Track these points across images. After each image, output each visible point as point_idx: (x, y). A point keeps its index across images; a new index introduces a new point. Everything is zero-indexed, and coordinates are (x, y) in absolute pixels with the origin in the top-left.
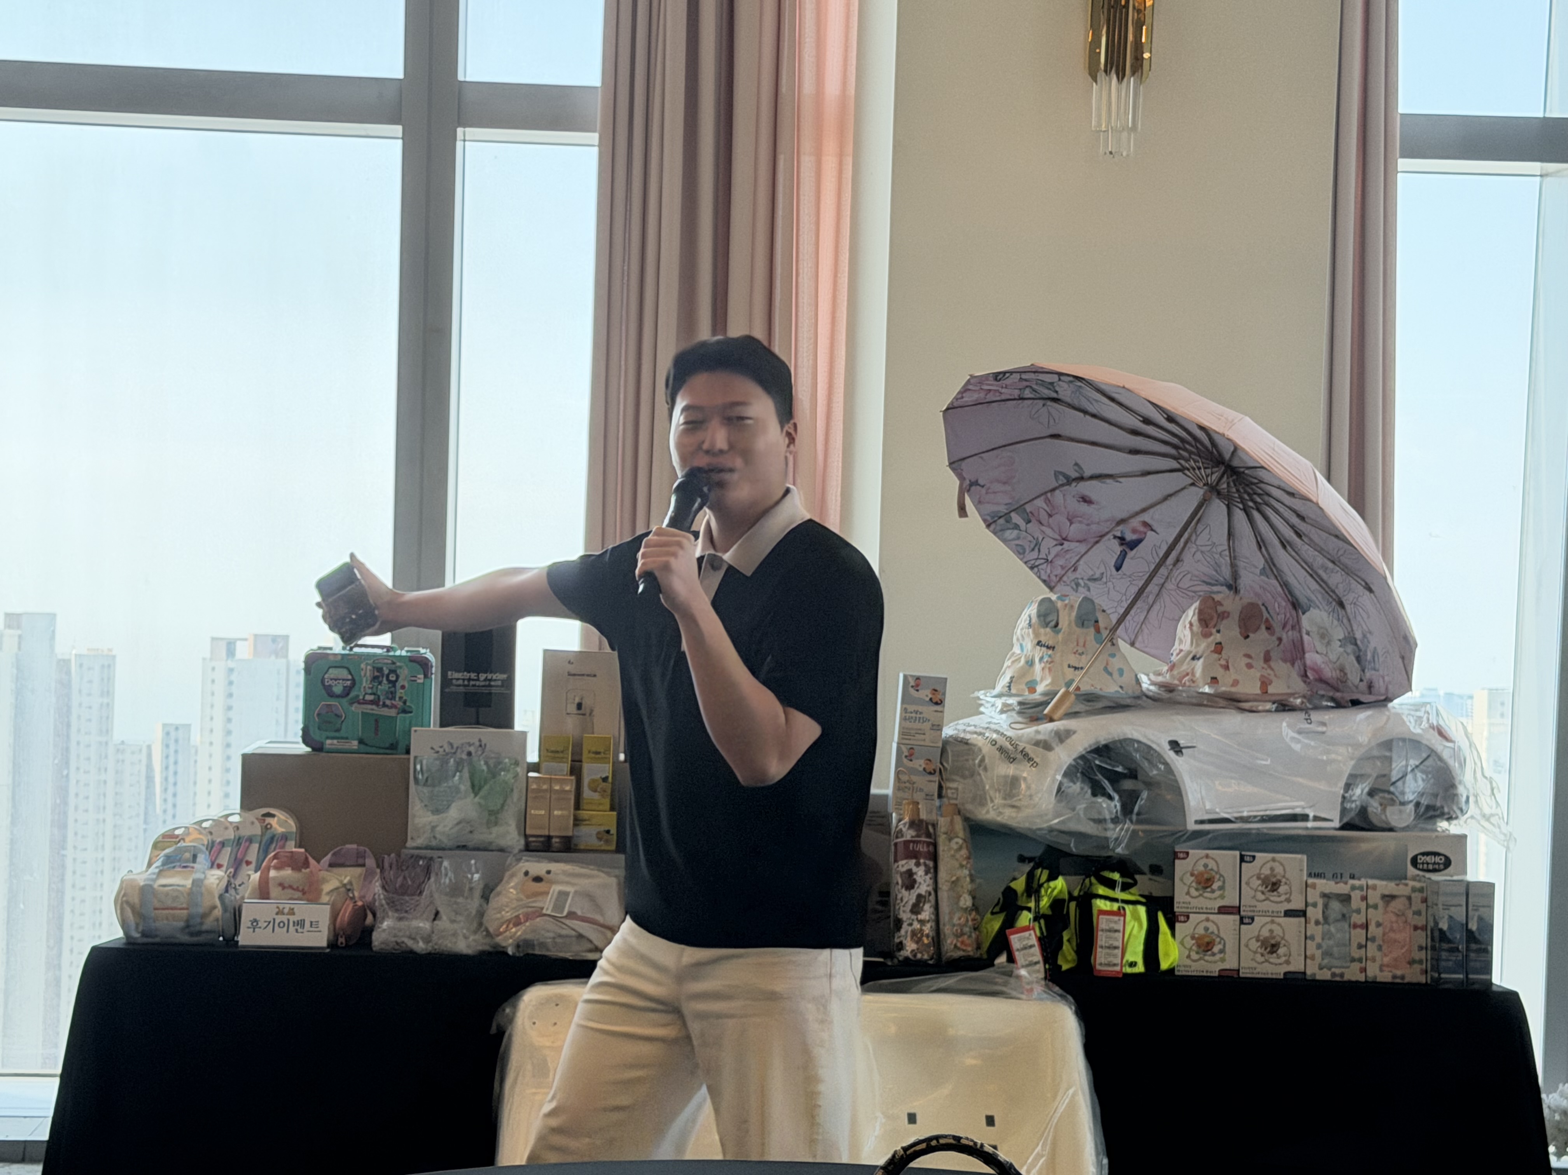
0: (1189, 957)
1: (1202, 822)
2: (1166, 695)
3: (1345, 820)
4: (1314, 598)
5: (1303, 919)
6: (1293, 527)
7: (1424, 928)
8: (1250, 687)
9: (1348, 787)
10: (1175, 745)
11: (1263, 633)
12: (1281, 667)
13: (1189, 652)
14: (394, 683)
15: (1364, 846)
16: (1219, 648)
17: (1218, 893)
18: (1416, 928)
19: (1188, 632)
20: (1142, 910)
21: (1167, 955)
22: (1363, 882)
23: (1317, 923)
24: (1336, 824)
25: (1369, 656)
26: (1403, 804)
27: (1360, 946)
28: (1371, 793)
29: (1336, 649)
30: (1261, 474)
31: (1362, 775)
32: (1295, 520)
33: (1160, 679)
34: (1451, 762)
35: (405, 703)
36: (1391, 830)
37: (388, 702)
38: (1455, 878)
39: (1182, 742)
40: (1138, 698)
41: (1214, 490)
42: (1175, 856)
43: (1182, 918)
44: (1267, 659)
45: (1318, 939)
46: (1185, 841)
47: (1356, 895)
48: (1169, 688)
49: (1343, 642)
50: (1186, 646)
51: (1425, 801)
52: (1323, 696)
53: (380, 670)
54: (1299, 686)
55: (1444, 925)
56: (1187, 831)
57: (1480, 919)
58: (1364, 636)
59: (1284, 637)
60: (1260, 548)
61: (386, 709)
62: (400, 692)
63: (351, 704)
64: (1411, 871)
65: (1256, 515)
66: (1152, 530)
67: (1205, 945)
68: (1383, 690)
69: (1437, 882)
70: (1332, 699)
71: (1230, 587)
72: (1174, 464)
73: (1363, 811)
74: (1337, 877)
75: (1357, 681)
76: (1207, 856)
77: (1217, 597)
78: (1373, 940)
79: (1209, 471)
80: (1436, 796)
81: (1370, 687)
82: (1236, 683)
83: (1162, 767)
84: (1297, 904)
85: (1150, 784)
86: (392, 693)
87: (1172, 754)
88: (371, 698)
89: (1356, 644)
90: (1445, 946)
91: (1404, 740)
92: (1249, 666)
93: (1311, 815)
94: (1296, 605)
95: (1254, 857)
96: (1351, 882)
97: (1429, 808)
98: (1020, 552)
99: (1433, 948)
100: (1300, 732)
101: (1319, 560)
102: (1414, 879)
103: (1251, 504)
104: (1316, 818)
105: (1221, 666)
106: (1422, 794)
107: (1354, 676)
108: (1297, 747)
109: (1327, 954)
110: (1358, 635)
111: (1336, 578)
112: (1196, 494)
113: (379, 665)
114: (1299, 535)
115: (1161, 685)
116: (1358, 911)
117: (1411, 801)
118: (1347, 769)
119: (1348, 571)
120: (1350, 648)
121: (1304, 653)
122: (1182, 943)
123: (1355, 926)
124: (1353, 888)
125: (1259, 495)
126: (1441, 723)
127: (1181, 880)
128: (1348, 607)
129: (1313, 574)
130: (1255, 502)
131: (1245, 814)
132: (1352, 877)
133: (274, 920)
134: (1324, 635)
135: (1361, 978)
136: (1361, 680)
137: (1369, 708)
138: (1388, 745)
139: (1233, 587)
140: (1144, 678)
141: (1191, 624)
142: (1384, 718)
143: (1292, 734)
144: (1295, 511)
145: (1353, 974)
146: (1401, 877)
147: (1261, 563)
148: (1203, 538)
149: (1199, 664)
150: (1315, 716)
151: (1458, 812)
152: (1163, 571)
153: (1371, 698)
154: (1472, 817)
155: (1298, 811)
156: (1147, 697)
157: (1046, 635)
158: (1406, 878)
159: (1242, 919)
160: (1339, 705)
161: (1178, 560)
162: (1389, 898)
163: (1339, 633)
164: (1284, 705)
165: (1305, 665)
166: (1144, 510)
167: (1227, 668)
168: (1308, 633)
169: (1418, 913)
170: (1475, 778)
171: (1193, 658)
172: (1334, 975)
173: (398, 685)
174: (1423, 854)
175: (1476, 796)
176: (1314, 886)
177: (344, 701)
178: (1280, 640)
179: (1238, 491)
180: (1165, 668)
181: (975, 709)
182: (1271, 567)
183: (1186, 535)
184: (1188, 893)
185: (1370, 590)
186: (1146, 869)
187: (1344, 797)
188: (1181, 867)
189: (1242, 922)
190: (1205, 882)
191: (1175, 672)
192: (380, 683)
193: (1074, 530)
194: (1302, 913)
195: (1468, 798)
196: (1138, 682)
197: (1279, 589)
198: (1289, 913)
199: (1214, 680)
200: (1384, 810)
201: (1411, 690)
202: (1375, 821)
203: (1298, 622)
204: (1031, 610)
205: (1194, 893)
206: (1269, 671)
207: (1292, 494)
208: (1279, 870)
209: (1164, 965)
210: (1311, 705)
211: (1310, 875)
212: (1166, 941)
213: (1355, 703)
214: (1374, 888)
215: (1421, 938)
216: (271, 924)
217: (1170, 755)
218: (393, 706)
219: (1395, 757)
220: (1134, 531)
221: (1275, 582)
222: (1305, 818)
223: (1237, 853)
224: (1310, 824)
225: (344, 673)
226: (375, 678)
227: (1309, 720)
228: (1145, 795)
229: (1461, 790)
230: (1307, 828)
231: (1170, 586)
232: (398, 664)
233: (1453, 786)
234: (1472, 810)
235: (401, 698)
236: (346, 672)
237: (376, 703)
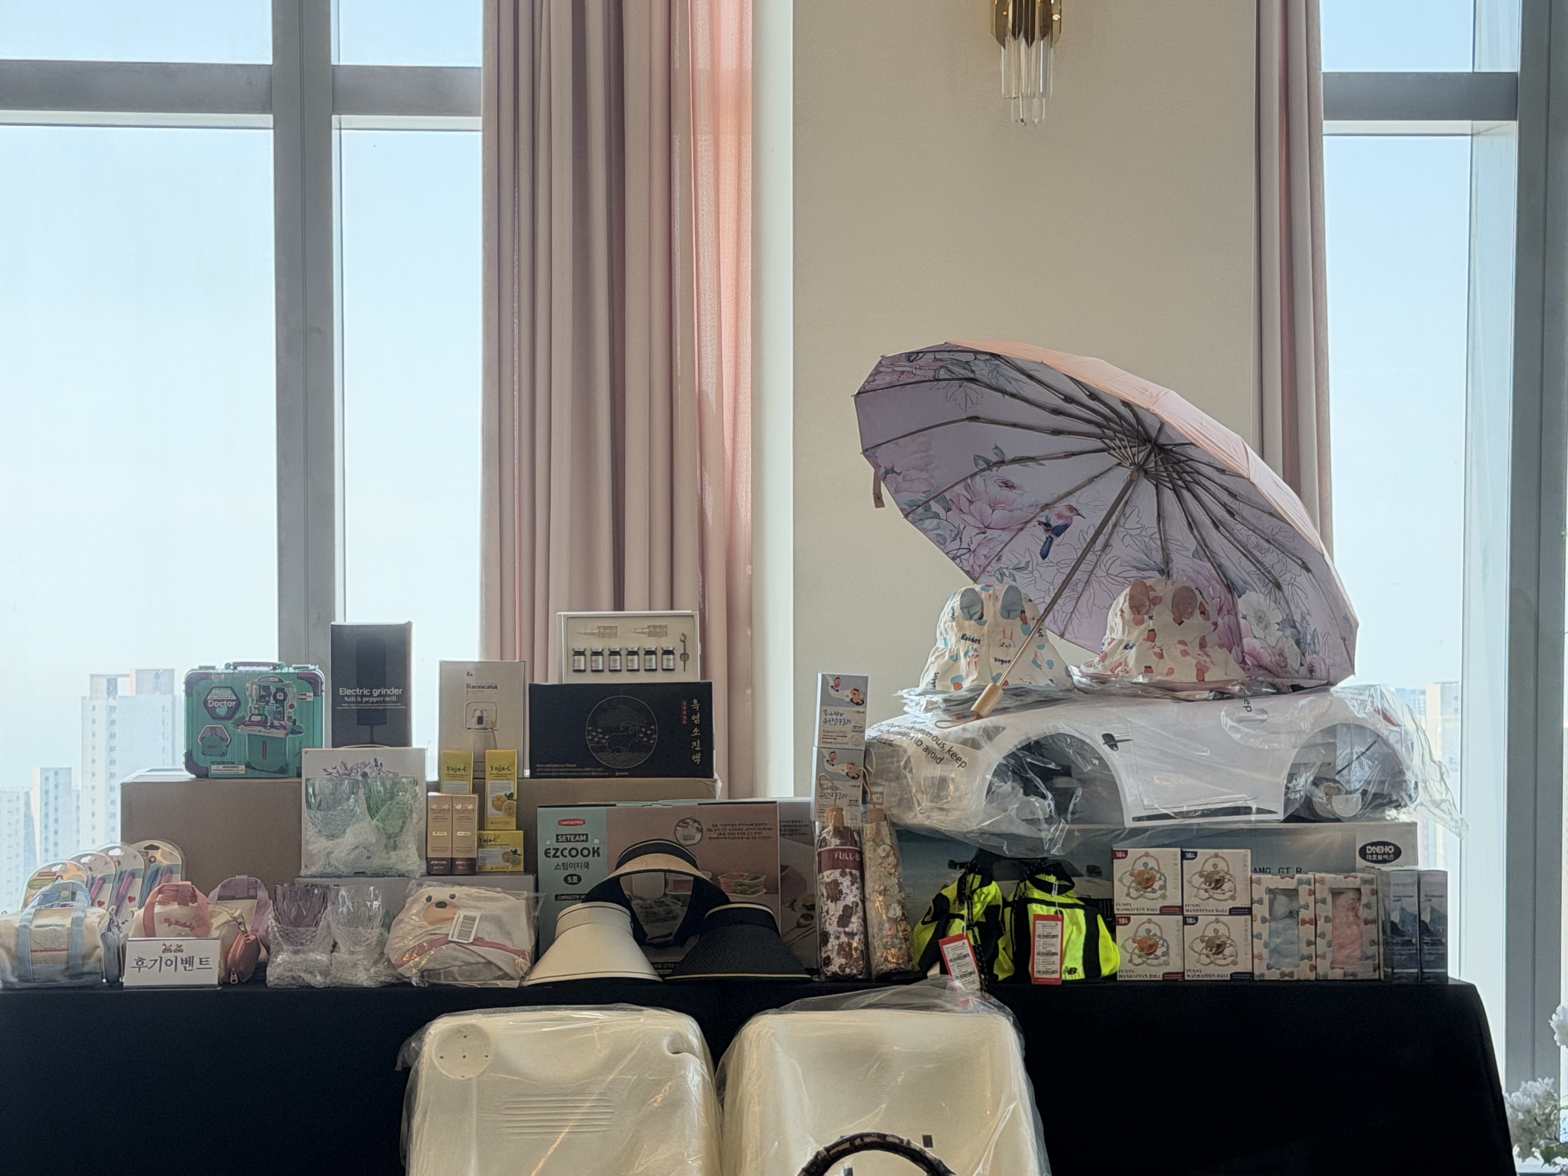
0: (1130, 961)
1: (1140, 819)
2: (1098, 687)
3: (1290, 812)
4: (1248, 579)
5: (1249, 917)
6: (1224, 505)
7: (1374, 922)
8: (1185, 675)
9: (1291, 777)
10: (1110, 740)
11: (1197, 618)
12: (1219, 654)
13: (1121, 641)
14: (281, 703)
15: (1311, 839)
16: (1152, 635)
17: (1159, 893)
18: (1367, 922)
19: (1119, 620)
20: (1080, 914)
21: (1108, 960)
22: (1310, 875)
23: (1264, 920)
24: (1281, 816)
25: (1309, 637)
26: (1348, 793)
27: (1309, 943)
28: (1316, 783)
29: (1275, 634)
30: (1191, 452)
31: (1305, 764)
32: (1226, 498)
33: (1091, 670)
34: (1397, 747)
35: (294, 722)
36: (1338, 820)
37: (276, 723)
38: (1405, 868)
39: (1117, 736)
40: (1069, 690)
41: (1141, 469)
42: (1114, 855)
43: (1123, 921)
44: (1203, 645)
45: (1265, 937)
46: (1125, 839)
47: (1303, 890)
48: (1102, 680)
49: (1282, 625)
50: (1118, 635)
51: (1372, 790)
52: (1262, 682)
53: (266, 689)
54: (1238, 673)
55: (1396, 917)
56: (1125, 829)
57: (1433, 910)
58: (1303, 618)
59: (1220, 621)
60: (1191, 529)
61: (274, 730)
62: (288, 711)
63: (237, 726)
64: (1360, 862)
65: (1186, 494)
66: (1079, 514)
67: (1148, 948)
68: (1325, 674)
69: (1387, 874)
70: (1273, 686)
71: (1161, 572)
72: (1099, 444)
73: (1308, 802)
74: (1283, 872)
75: (1296, 666)
76: (1147, 855)
77: (1149, 582)
78: (1323, 936)
79: (1135, 450)
80: (1382, 783)
81: (1311, 671)
82: (1171, 672)
83: (1096, 762)
84: (1242, 902)
85: (1084, 782)
86: (279, 713)
87: (1106, 748)
88: (259, 718)
89: (1295, 627)
90: (1399, 939)
91: (1348, 726)
92: (1185, 653)
93: (1254, 807)
94: (1230, 587)
95: (1195, 854)
96: (1298, 876)
97: (1376, 796)
98: (940, 542)
99: (1386, 943)
100: (1240, 721)
101: (1253, 540)
102: (1363, 870)
103: (1180, 483)
104: (1260, 811)
105: (1155, 653)
106: (1368, 783)
107: (1294, 662)
108: (1237, 736)
109: (1274, 951)
110: (1298, 618)
111: (1271, 558)
112: (1123, 474)
113: (266, 684)
114: (1231, 514)
115: (1093, 677)
116: (1306, 907)
117: (1358, 790)
118: (1291, 757)
119: (1282, 549)
120: (1289, 631)
121: (1241, 639)
122: (1123, 947)
123: (1304, 922)
124: (1300, 882)
125: (1187, 473)
126: (1386, 706)
127: (1121, 880)
128: (1285, 587)
129: (1247, 554)
130: (1184, 481)
131: (1185, 809)
132: (1299, 871)
133: (161, 958)
134: (1260, 618)
135: (1312, 976)
136: (1302, 665)
137: (1310, 693)
138: (1331, 731)
139: (1165, 572)
140: (1074, 671)
141: (1122, 611)
142: (1328, 703)
143: (1231, 723)
144: (1226, 489)
145: (1303, 972)
146: (1349, 870)
147: (1192, 545)
148: (1131, 522)
149: (1132, 653)
150: (1255, 703)
151: (1407, 799)
152: (1090, 557)
153: (1313, 683)
154: (1422, 804)
155: (1240, 804)
156: (1079, 689)
157: (971, 627)
158: (1354, 870)
159: (1185, 918)
160: (1279, 692)
161: (1106, 545)
162: (1336, 893)
163: (1276, 616)
164: (1223, 693)
165: (1243, 652)
166: (1070, 494)
167: (1161, 656)
168: (1244, 618)
169: (1368, 906)
170: (1423, 763)
171: (1126, 648)
172: (1283, 974)
173: (287, 704)
174: (1372, 844)
175: (1425, 782)
176: (1259, 882)
177: (229, 723)
178: (1215, 624)
179: (1166, 469)
180: (1097, 659)
181: (898, 709)
182: (1204, 549)
183: (1114, 518)
184: (1128, 895)
185: (1308, 570)
186: (1083, 871)
187: (1287, 788)
188: (1120, 867)
189: (1185, 923)
190: (1145, 882)
191: (1107, 663)
192: (268, 702)
193: (997, 517)
194: (1248, 911)
195: (1416, 783)
196: (1069, 675)
197: (1214, 572)
198: (1234, 911)
199: (1148, 669)
200: (1329, 800)
201: (1354, 674)
202: (1319, 810)
203: (1235, 605)
204: (955, 602)
205: (1133, 893)
206: (1205, 657)
207: (1222, 471)
208: (1222, 866)
209: (1106, 971)
210: (1250, 692)
211: (1255, 871)
212: (1107, 947)
213: (1296, 688)
214: (1322, 881)
215: (1373, 932)
216: (158, 962)
217: (1105, 750)
218: (282, 727)
219: (1339, 743)
220: (1060, 516)
221: (1209, 565)
222: (1247, 810)
223: (1178, 850)
224: (1253, 817)
225: (228, 694)
226: (261, 698)
227: (1248, 708)
228: (1079, 792)
229: (1409, 776)
230: (1250, 822)
231: (1099, 572)
232: (286, 682)
233: (1401, 772)
234: (1422, 796)
235: (290, 718)
236: (230, 692)
237: (263, 724)
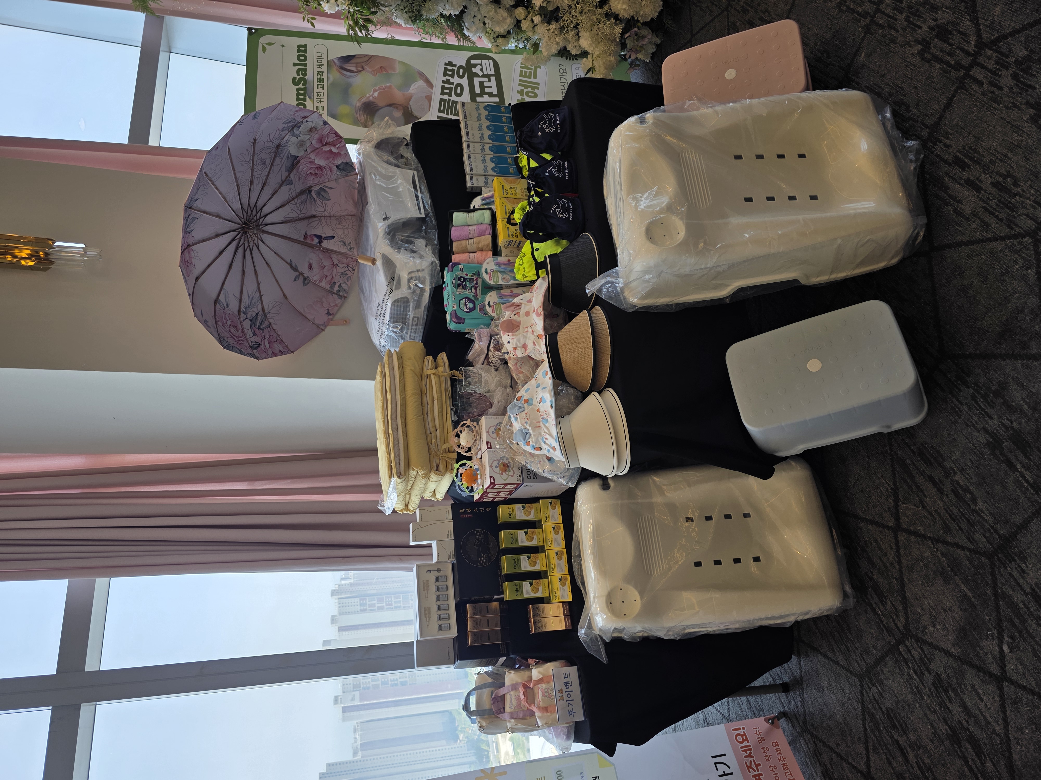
14: (465, 279)
35: (474, 274)
37: (475, 282)
53: (459, 285)
62: (469, 276)
63: (478, 299)
86: (470, 280)
113: (457, 286)
173: (466, 277)
177: (476, 302)
192: (465, 285)
218: (477, 279)
225: (462, 303)
226: (464, 287)
235: (472, 276)
236: (461, 301)
237: (476, 288)
